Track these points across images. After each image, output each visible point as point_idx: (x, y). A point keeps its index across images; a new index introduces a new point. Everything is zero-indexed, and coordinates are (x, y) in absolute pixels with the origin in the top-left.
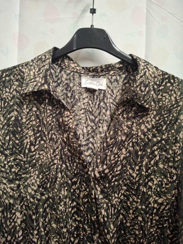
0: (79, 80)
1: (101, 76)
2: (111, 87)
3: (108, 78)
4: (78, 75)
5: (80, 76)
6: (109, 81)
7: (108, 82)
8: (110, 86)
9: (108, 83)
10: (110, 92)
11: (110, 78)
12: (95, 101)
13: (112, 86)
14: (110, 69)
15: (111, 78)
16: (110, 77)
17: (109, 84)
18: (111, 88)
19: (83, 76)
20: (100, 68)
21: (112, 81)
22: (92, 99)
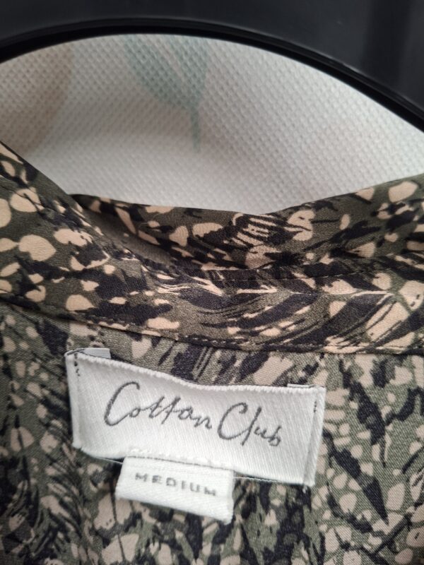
0: (44, 376)
1: (269, 347)
2: (368, 459)
3: (348, 380)
4: (32, 332)
5: (56, 342)
6: (354, 405)
7: (339, 415)
8: (356, 452)
9: (345, 429)
10: (348, 503)
11: (366, 381)
12: (207, 550)
13: (376, 449)
14: (368, 249)
15: (381, 377)
16: (366, 365)
17: (354, 440)
18: (367, 469)
19: (83, 343)
20: (267, 242)
21: (385, 411)
22: (179, 535)
